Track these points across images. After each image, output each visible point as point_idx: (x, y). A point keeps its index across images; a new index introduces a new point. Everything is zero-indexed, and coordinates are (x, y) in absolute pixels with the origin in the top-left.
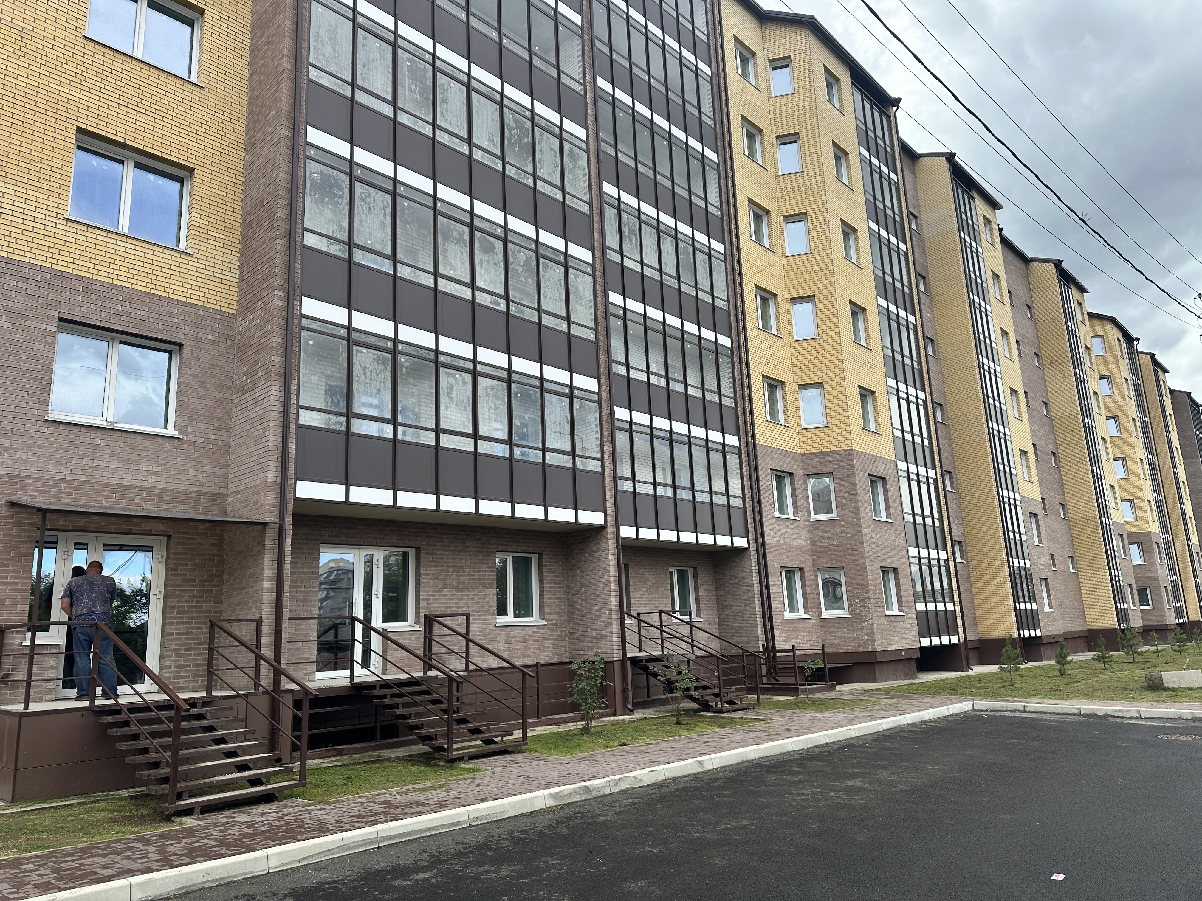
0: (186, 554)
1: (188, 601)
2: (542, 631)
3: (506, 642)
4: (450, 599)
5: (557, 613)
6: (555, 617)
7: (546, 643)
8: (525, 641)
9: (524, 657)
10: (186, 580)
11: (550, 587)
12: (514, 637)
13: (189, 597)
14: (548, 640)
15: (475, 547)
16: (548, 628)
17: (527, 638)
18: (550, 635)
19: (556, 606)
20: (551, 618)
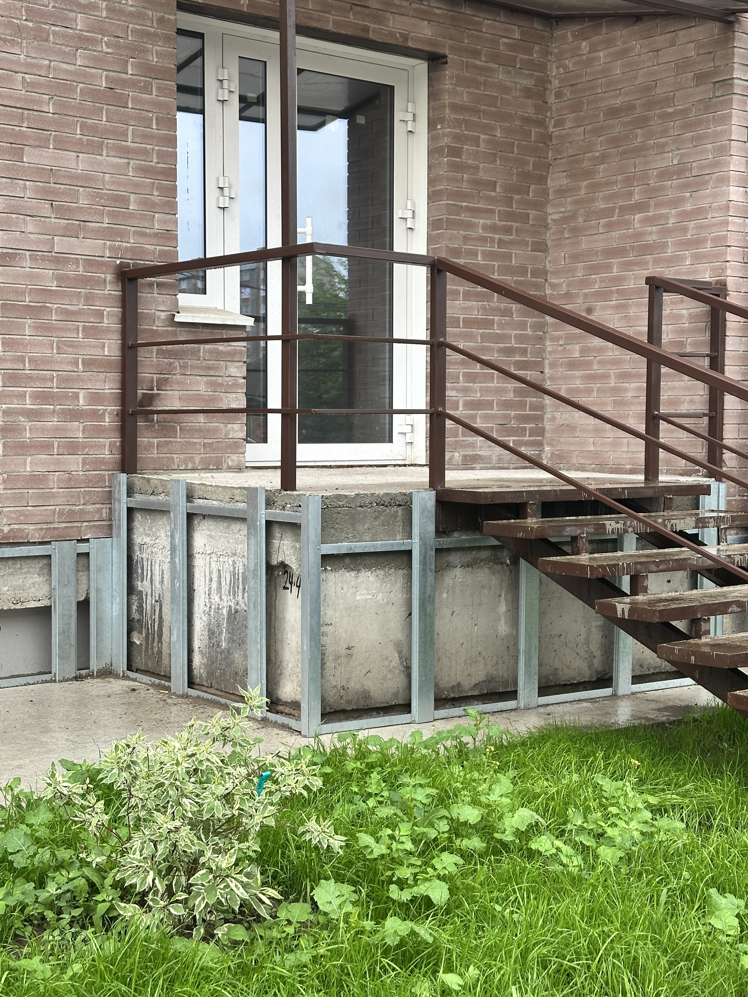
0: (476, 111)
1: (484, 240)
10: (478, 183)
13: (485, 228)
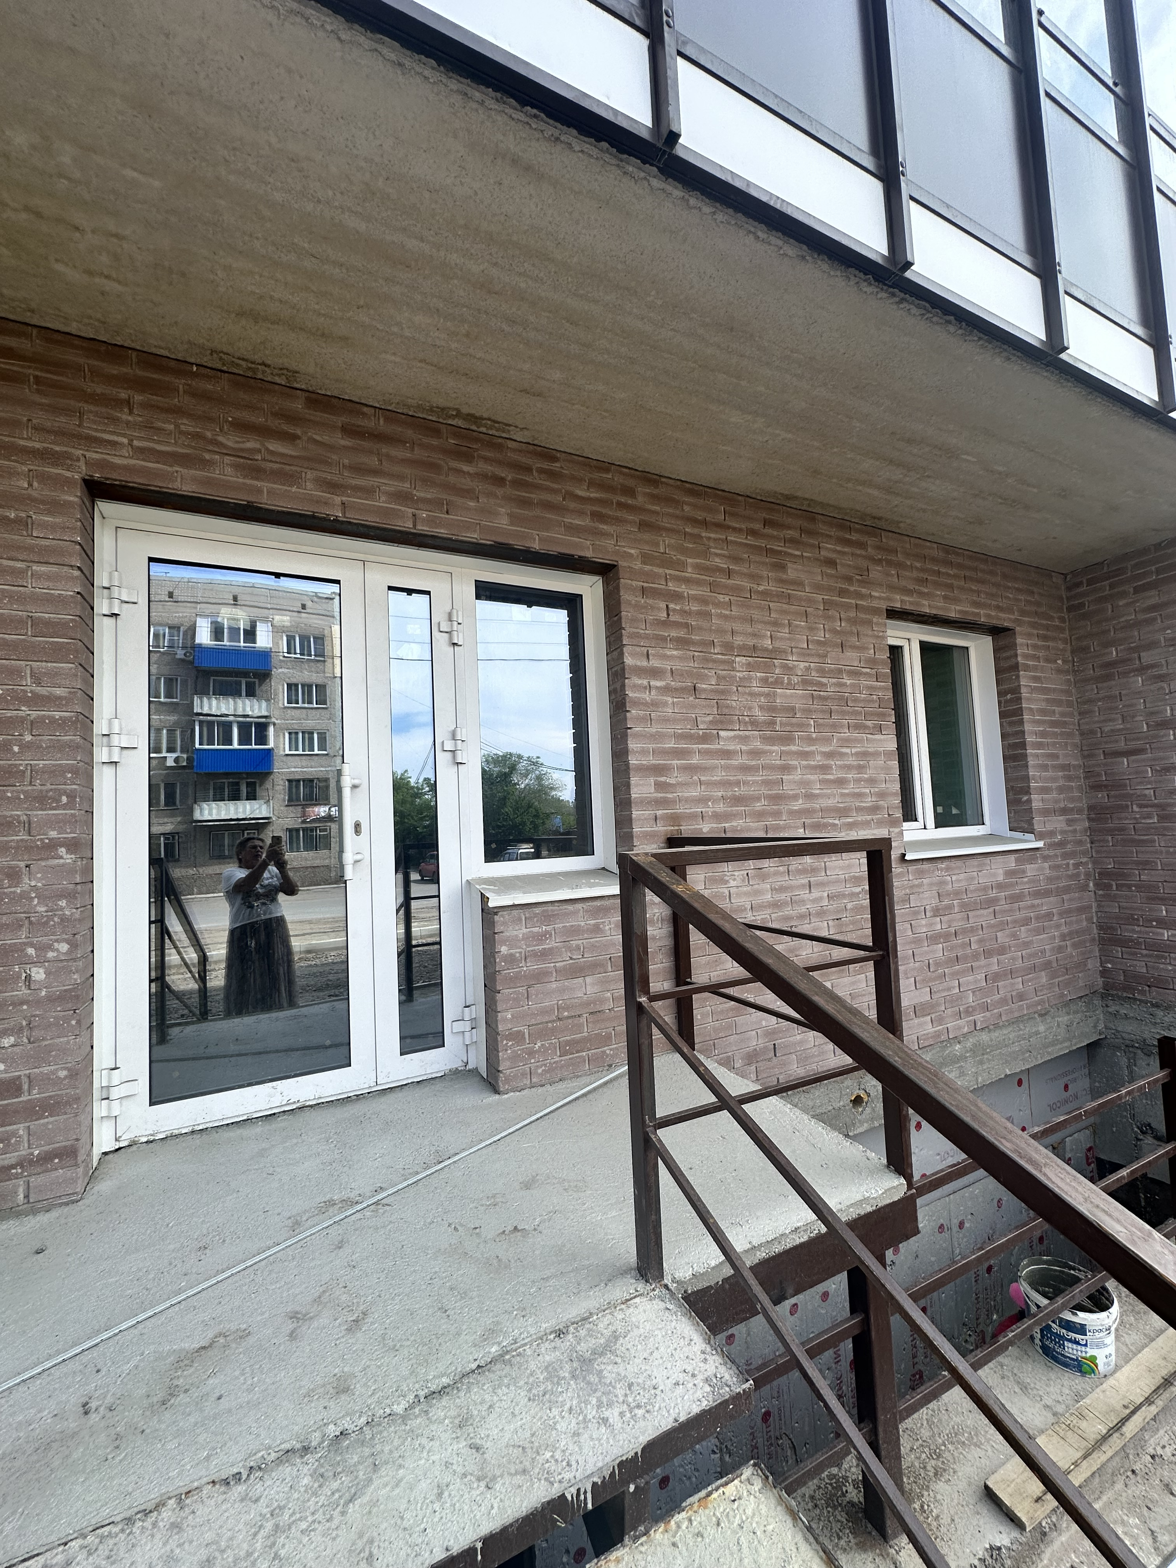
2: (1031, 869)
5: (1064, 811)
6: (1058, 823)
7: (1044, 905)
11: (1043, 734)
14: (1046, 893)
16: (1045, 858)
17: (993, 894)
18: (1050, 879)
19: (1061, 790)
20: (1049, 827)
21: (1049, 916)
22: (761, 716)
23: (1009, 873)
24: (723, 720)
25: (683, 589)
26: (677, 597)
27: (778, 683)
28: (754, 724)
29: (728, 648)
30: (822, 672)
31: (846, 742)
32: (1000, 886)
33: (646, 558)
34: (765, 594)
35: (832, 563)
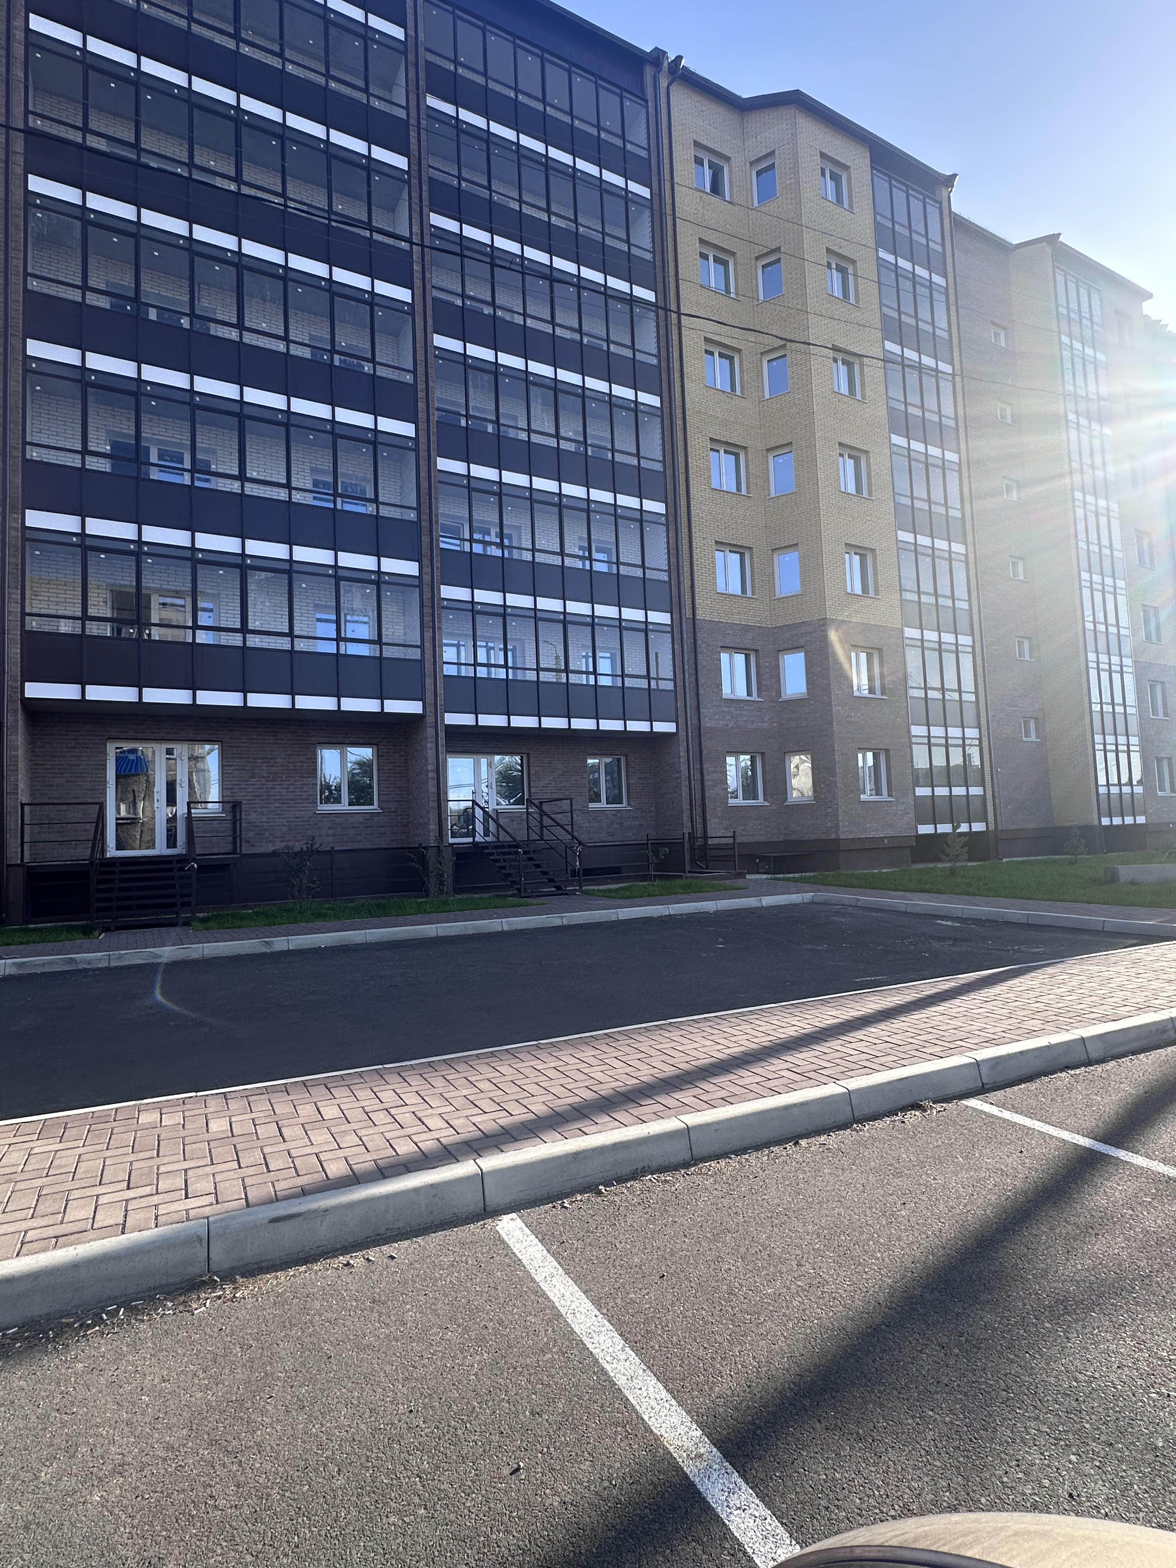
2: (375, 819)
3: (330, 828)
4: (260, 788)
5: (397, 801)
6: (395, 805)
7: (382, 830)
8: (354, 828)
9: (353, 842)
11: (388, 777)
12: (339, 824)
14: (385, 827)
15: (289, 740)
16: (385, 816)
17: (353, 825)
18: (383, 823)
19: (397, 794)
20: (389, 806)
21: (385, 833)
22: (265, 775)
23: (365, 819)
24: (253, 776)
25: (242, 745)
26: (239, 747)
27: (273, 766)
28: (264, 777)
29: (256, 758)
30: (289, 762)
31: (296, 781)
32: (361, 823)
33: (231, 738)
34: (269, 743)
35: (294, 732)
